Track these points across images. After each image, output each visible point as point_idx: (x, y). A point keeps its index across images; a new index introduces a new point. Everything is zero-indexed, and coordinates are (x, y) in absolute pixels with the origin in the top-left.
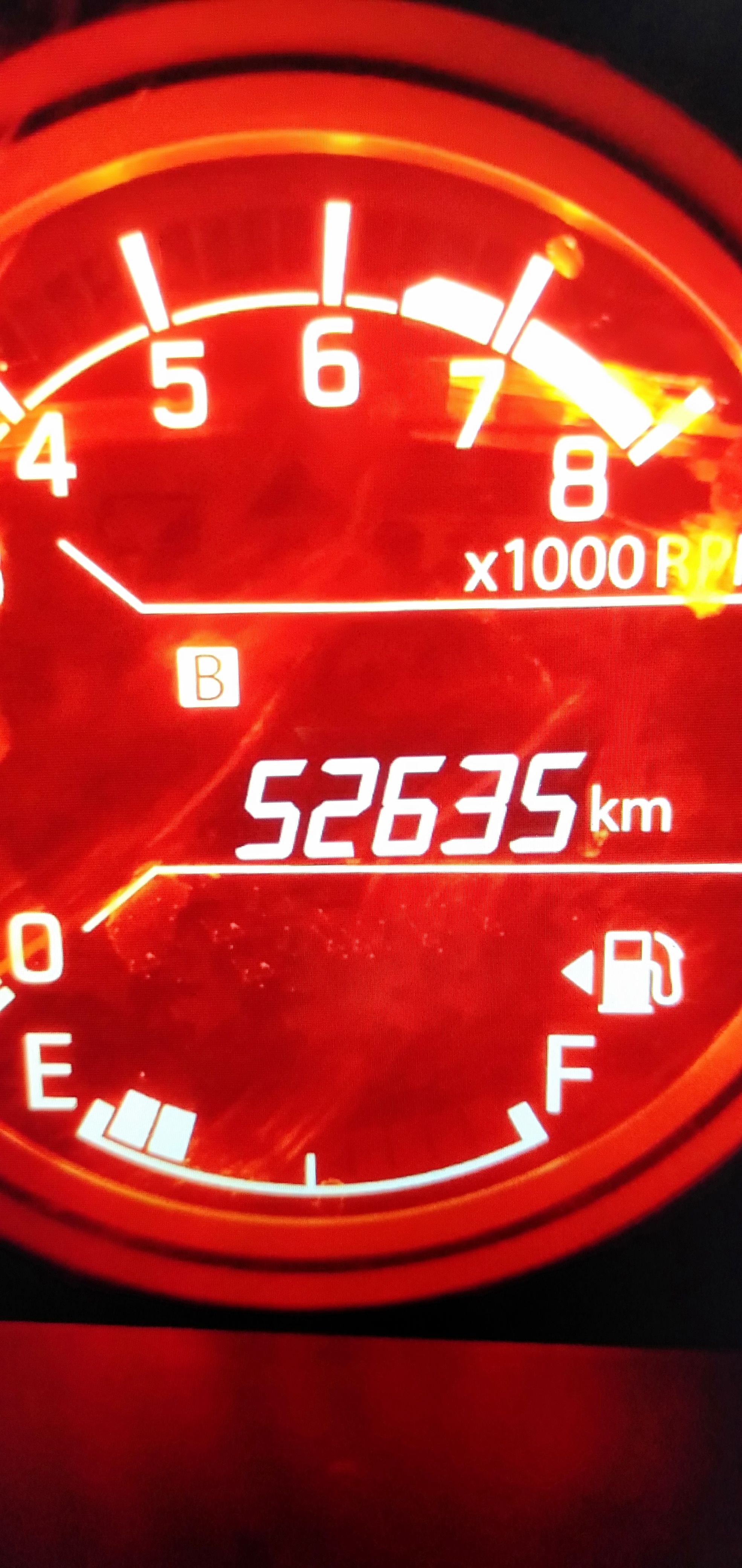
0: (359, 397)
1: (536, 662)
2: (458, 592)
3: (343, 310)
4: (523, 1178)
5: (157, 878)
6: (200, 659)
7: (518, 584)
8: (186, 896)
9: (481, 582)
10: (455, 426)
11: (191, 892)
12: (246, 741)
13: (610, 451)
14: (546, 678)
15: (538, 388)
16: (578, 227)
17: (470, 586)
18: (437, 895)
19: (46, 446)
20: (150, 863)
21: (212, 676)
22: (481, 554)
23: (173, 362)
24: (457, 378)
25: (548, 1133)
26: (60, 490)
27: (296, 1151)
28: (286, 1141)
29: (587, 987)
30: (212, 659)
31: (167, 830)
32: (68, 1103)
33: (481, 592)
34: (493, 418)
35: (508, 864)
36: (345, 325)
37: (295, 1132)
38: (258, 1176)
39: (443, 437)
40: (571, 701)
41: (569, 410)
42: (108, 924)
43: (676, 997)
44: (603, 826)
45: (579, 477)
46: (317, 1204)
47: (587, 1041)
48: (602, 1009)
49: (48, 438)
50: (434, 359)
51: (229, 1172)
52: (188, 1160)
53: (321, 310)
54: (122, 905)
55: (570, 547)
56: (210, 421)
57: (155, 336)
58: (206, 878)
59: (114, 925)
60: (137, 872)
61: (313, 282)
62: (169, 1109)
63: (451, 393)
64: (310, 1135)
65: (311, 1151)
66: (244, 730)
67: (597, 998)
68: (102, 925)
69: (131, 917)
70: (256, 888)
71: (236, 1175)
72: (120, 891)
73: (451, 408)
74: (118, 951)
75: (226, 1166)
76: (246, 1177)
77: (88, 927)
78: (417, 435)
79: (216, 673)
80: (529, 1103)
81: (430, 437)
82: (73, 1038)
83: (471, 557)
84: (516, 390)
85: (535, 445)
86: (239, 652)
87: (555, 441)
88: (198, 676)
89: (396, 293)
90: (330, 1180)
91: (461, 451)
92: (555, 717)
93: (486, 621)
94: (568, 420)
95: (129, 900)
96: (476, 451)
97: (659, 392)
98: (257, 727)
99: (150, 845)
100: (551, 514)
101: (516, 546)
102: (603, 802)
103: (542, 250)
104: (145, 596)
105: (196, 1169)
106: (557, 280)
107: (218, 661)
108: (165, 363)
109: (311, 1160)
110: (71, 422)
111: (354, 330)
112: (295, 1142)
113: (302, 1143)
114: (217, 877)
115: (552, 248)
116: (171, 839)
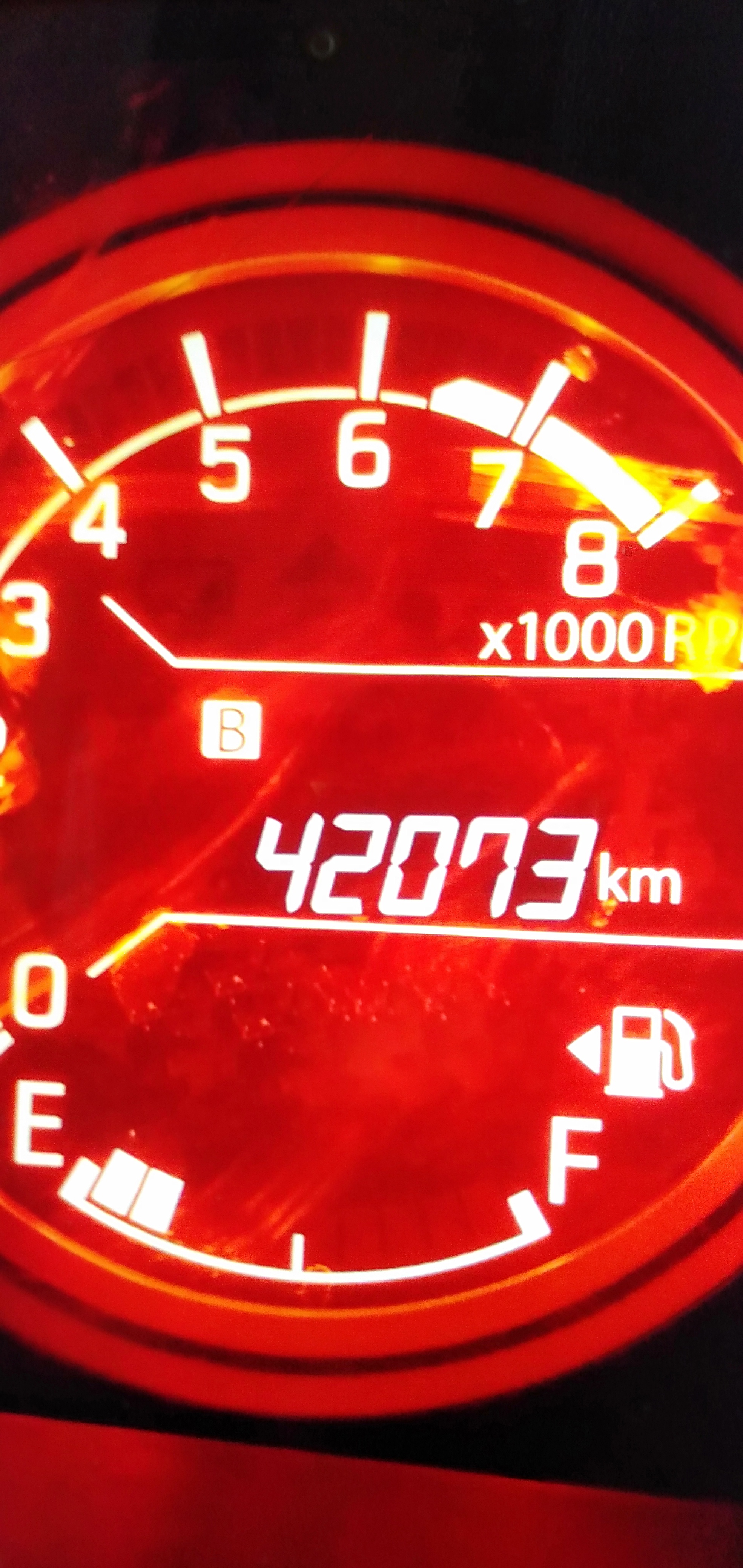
0: (389, 480)
1: (547, 728)
2: (474, 660)
3: (377, 404)
5: (166, 925)
6: (225, 712)
7: (531, 654)
8: (193, 946)
9: (495, 650)
10: (476, 508)
11: (197, 942)
12: (263, 792)
13: (620, 534)
14: (556, 744)
15: (555, 476)
16: (592, 336)
17: (484, 654)
18: (442, 957)
19: (101, 513)
20: (162, 909)
21: (235, 729)
22: (496, 625)
23: (222, 444)
24: (478, 466)
25: (552, 1227)
26: (110, 552)
27: (283, 1230)
28: (276, 1216)
29: (594, 1066)
30: (236, 712)
31: (179, 877)
32: (55, 1160)
33: (495, 660)
34: (511, 502)
35: (514, 929)
36: (379, 417)
37: (285, 1206)
38: (242, 1256)
39: (465, 518)
40: (580, 768)
41: (582, 496)
42: (113, 972)
43: (686, 1082)
44: (611, 895)
45: (591, 558)
46: (301, 1292)
47: (593, 1125)
48: (610, 1090)
49: (104, 506)
50: (458, 449)
51: (213, 1249)
52: (172, 1232)
53: (358, 404)
54: (130, 953)
55: (581, 620)
56: (251, 497)
57: (207, 421)
58: (213, 929)
59: (118, 972)
60: (145, 918)
61: (351, 378)
62: (157, 1175)
63: (472, 478)
64: (301, 1212)
65: (300, 1231)
66: (262, 781)
67: (602, 1079)
68: (106, 972)
69: (136, 965)
70: (262, 942)
71: (220, 1253)
72: (128, 937)
73: (473, 492)
74: (121, 999)
75: (210, 1242)
76: (228, 1257)
77: (94, 971)
78: (441, 515)
79: (239, 726)
80: (530, 1191)
81: (453, 517)
82: (67, 1090)
83: (486, 627)
84: (533, 478)
85: (549, 528)
86: (263, 707)
87: (568, 525)
88: (223, 728)
89: (426, 392)
90: (318, 1266)
91: (480, 531)
92: (564, 782)
93: (499, 686)
94: (581, 506)
95: (137, 947)
96: (494, 530)
97: (666, 483)
98: (275, 780)
99: (163, 891)
100: (563, 590)
101: (529, 619)
102: (612, 870)
103: (560, 358)
104: (178, 652)
105: (179, 1243)
106: (572, 382)
107: (242, 715)
108: (214, 445)
109: (298, 1242)
110: (126, 494)
111: (387, 422)
112: (284, 1219)
113: (292, 1220)
114: (224, 928)
115: (568, 355)
116: (183, 886)
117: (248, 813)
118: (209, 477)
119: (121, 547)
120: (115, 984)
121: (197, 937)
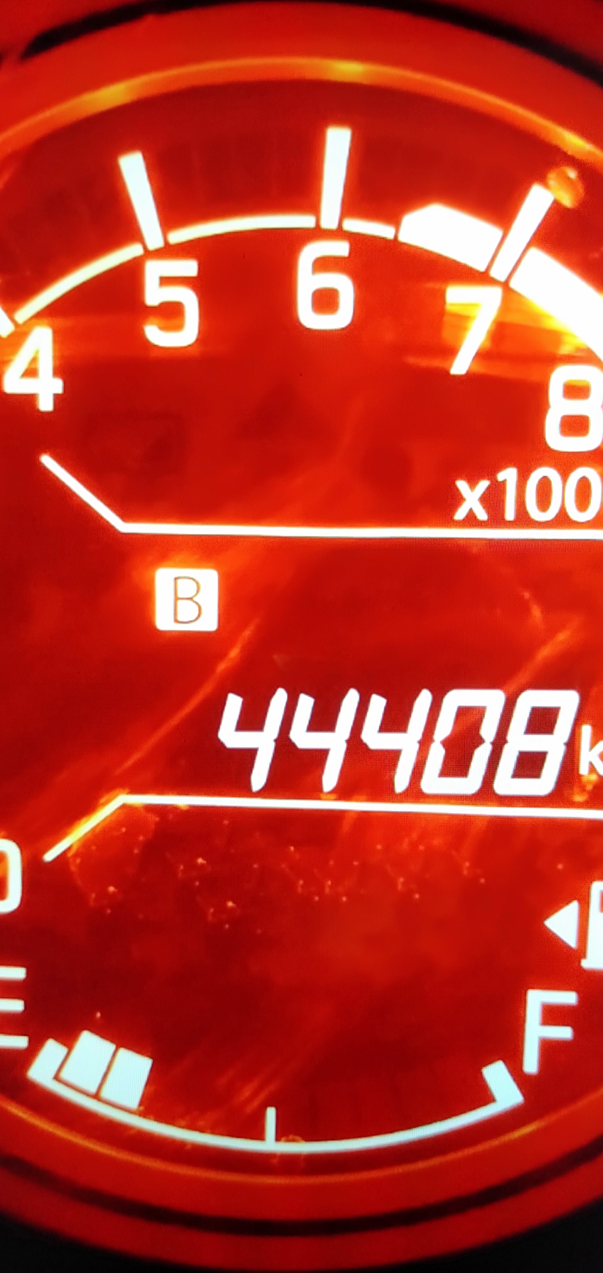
0: (353, 320)
1: (527, 595)
2: (449, 522)
3: (339, 233)
4: (495, 1142)
5: (124, 807)
6: (179, 581)
7: (510, 514)
8: (153, 827)
9: (471, 510)
10: (451, 352)
11: (157, 824)
12: (222, 667)
14: (536, 612)
15: (537, 317)
16: (578, 156)
17: (460, 514)
18: (415, 836)
19: (34, 360)
20: (117, 791)
21: (191, 599)
22: (473, 483)
23: (165, 281)
24: (452, 305)
25: (524, 1095)
26: (46, 405)
27: (256, 1103)
28: (247, 1092)
29: (570, 939)
30: (191, 581)
31: (136, 757)
32: (20, 1042)
33: (471, 521)
34: (488, 345)
35: (491, 806)
36: (341, 249)
37: (255, 1084)
38: (214, 1130)
39: (436, 363)
40: (562, 637)
41: (566, 339)
42: (70, 854)
44: (592, 769)
45: (576, 407)
46: (275, 1161)
47: (569, 998)
48: (586, 964)
49: (37, 352)
50: (430, 285)
51: (183, 1123)
52: (142, 1108)
53: (317, 233)
54: (86, 834)
55: (565, 476)
56: (200, 340)
57: (149, 254)
58: (173, 809)
59: (76, 855)
60: (103, 800)
61: (313, 207)
62: (125, 1054)
63: (446, 319)
64: (272, 1088)
65: (271, 1105)
66: (222, 655)
67: (581, 952)
68: (64, 853)
69: (94, 848)
70: (226, 822)
71: (192, 1127)
72: (84, 820)
73: (447, 334)
74: (79, 882)
75: (182, 1117)
76: (202, 1130)
77: (50, 856)
78: (412, 360)
79: (195, 595)
80: (505, 1062)
81: (424, 362)
82: (28, 973)
83: (462, 485)
84: (513, 318)
85: (532, 374)
86: (219, 574)
87: (552, 371)
88: (177, 599)
89: (394, 220)
90: (291, 1137)
91: (455, 377)
92: (545, 653)
93: (475, 550)
94: (565, 349)
95: (93, 830)
96: (469, 377)
98: (234, 653)
99: (118, 772)
100: (546, 444)
101: (508, 475)
102: (593, 744)
103: (542, 179)
104: (125, 516)
105: (149, 1118)
106: (556, 208)
107: (197, 583)
108: (157, 281)
109: (271, 1114)
110: (60, 338)
111: (350, 253)
112: (255, 1094)
113: (262, 1096)
114: (185, 809)
115: (552, 178)
116: (140, 766)
117: (207, 690)
118: (152, 319)
119: (56, 397)
120: (73, 868)
121: (157, 819)
